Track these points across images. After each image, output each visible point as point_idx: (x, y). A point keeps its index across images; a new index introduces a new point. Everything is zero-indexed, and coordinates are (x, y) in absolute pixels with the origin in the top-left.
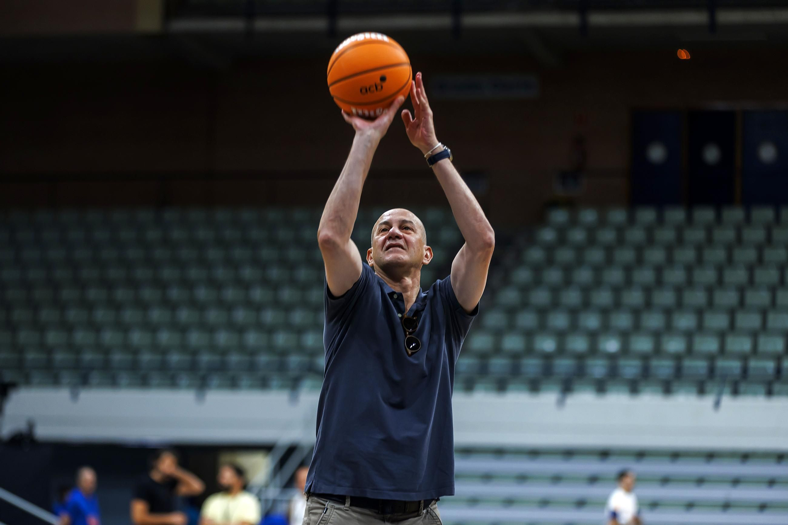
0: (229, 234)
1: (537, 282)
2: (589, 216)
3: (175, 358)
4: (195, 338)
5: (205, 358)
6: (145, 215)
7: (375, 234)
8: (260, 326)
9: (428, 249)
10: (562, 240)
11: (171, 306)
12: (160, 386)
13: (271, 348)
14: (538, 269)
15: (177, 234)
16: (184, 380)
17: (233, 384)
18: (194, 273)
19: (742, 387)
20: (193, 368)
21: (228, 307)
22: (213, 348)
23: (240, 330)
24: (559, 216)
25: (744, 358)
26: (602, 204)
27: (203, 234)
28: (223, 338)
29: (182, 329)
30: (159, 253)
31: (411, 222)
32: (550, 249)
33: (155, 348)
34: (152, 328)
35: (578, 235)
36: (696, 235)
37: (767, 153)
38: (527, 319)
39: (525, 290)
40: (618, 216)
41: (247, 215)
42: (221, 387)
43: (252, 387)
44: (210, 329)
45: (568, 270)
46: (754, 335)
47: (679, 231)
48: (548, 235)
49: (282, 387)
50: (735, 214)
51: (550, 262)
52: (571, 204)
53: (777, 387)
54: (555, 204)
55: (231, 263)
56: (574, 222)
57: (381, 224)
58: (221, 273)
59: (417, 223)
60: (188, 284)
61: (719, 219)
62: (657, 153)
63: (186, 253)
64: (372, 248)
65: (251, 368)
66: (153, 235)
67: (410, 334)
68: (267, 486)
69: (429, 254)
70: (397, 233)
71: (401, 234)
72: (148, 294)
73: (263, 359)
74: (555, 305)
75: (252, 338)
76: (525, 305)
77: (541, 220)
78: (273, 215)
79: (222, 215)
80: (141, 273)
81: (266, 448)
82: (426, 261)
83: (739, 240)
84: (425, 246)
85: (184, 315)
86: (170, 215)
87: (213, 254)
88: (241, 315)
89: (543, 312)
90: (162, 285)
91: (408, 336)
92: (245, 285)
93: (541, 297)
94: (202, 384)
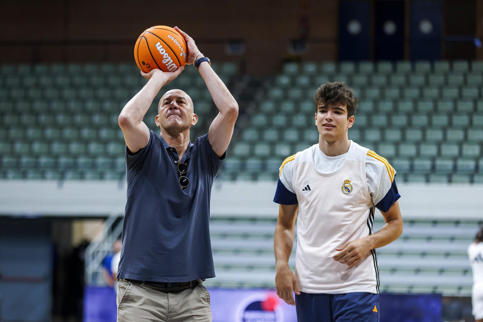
0: (78, 80)
1: (278, 111)
2: (311, 68)
3: (43, 160)
4: (56, 147)
5: (63, 160)
6: (24, 69)
7: (161, 106)
8: (99, 140)
9: (195, 116)
10: (293, 84)
11: (42, 127)
12: (34, 178)
13: (106, 154)
14: (278, 102)
15: (45, 80)
16: (49, 175)
17: (82, 177)
18: (56, 105)
19: (411, 177)
20: (55, 166)
21: (78, 128)
22: (68, 154)
23: (86, 142)
24: (292, 68)
25: (411, 159)
26: (319, 60)
27: (61, 80)
28: (74, 147)
29: (49, 142)
30: (33, 93)
31: (184, 98)
32: (285, 89)
33: (31, 154)
34: (29, 142)
35: (304, 80)
36: (380, 80)
37: (426, 27)
38: (271, 135)
39: (270, 115)
40: (330, 68)
41: (90, 68)
42: (73, 178)
43: (93, 179)
44: (67, 142)
45: (297, 102)
46: (418, 144)
47: (369, 77)
48: (284, 80)
49: (113, 179)
50: (405, 66)
51: (286, 97)
52: (299, 60)
53: (433, 178)
54: (289, 60)
55: (80, 99)
56: (301, 72)
57: (165, 100)
58: (73, 105)
59: (188, 99)
60: (51, 113)
61: (395, 70)
62: (354, 27)
63: (50, 93)
64: (159, 115)
65: (93, 166)
66: (29, 81)
67: (183, 175)
68: (103, 242)
69: (195, 119)
70: (175, 106)
71: (178, 106)
72: (26, 119)
73: (101, 160)
74: (289, 125)
75: (94, 147)
76: (269, 125)
77: (280, 71)
78: (107, 68)
79: (73, 68)
80: (21, 106)
81: (104, 218)
82: (194, 124)
83: (408, 83)
84: (193, 114)
85: (49, 133)
86: (40, 68)
87: (68, 93)
88: (86, 133)
89: (281, 130)
90: (35, 113)
91: (181, 177)
92: (89, 114)
93: (280, 120)
94: (62, 177)
